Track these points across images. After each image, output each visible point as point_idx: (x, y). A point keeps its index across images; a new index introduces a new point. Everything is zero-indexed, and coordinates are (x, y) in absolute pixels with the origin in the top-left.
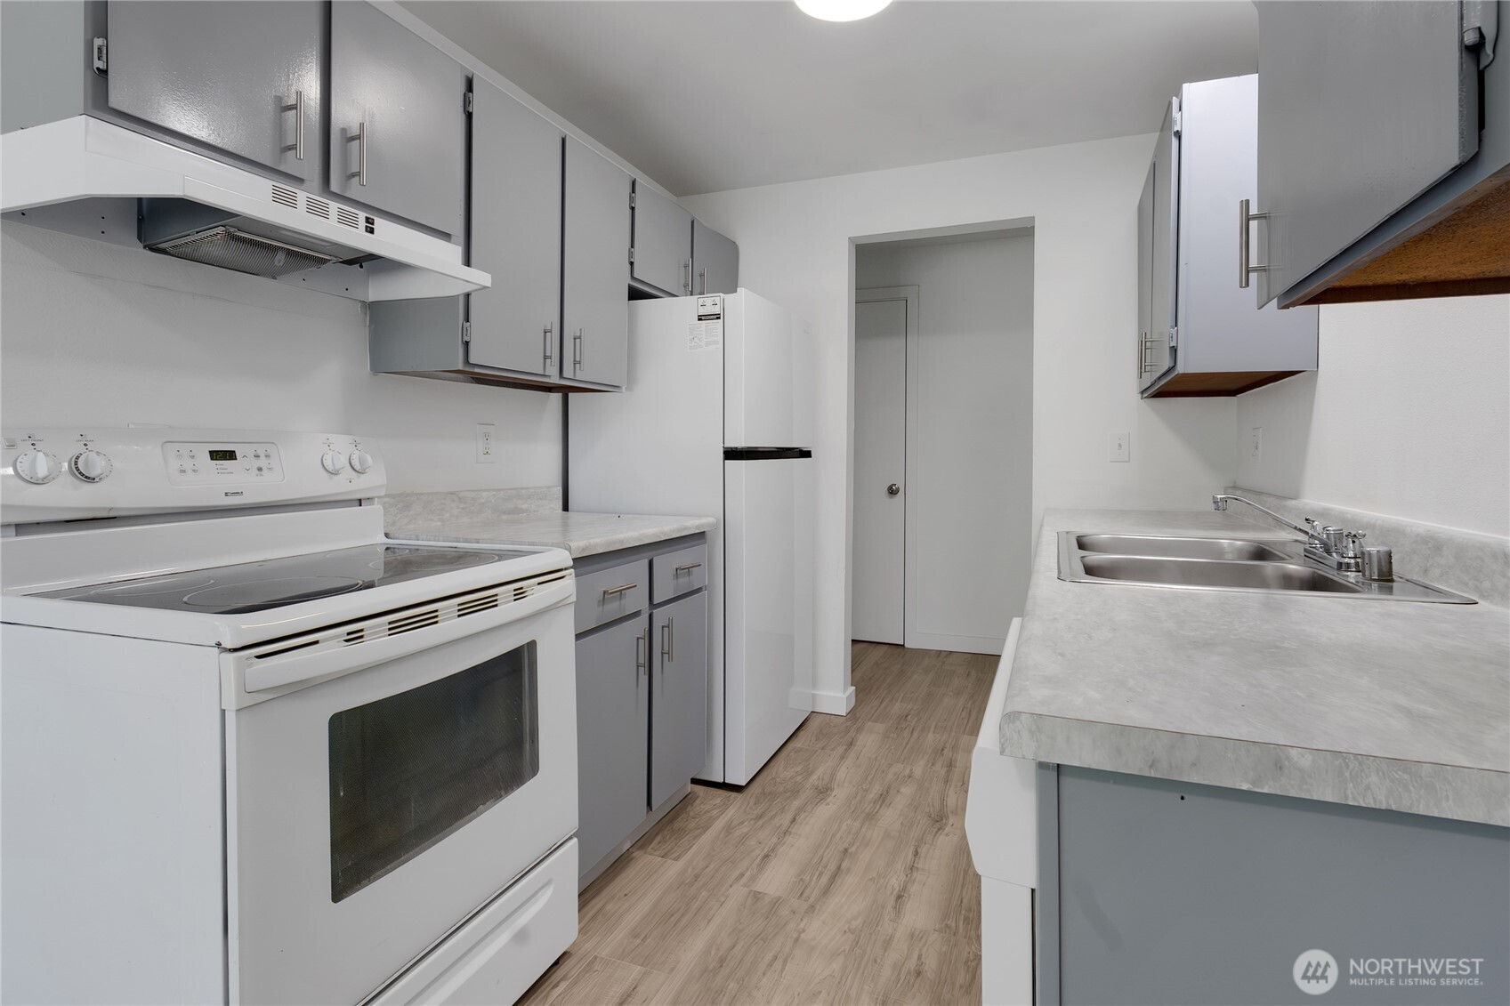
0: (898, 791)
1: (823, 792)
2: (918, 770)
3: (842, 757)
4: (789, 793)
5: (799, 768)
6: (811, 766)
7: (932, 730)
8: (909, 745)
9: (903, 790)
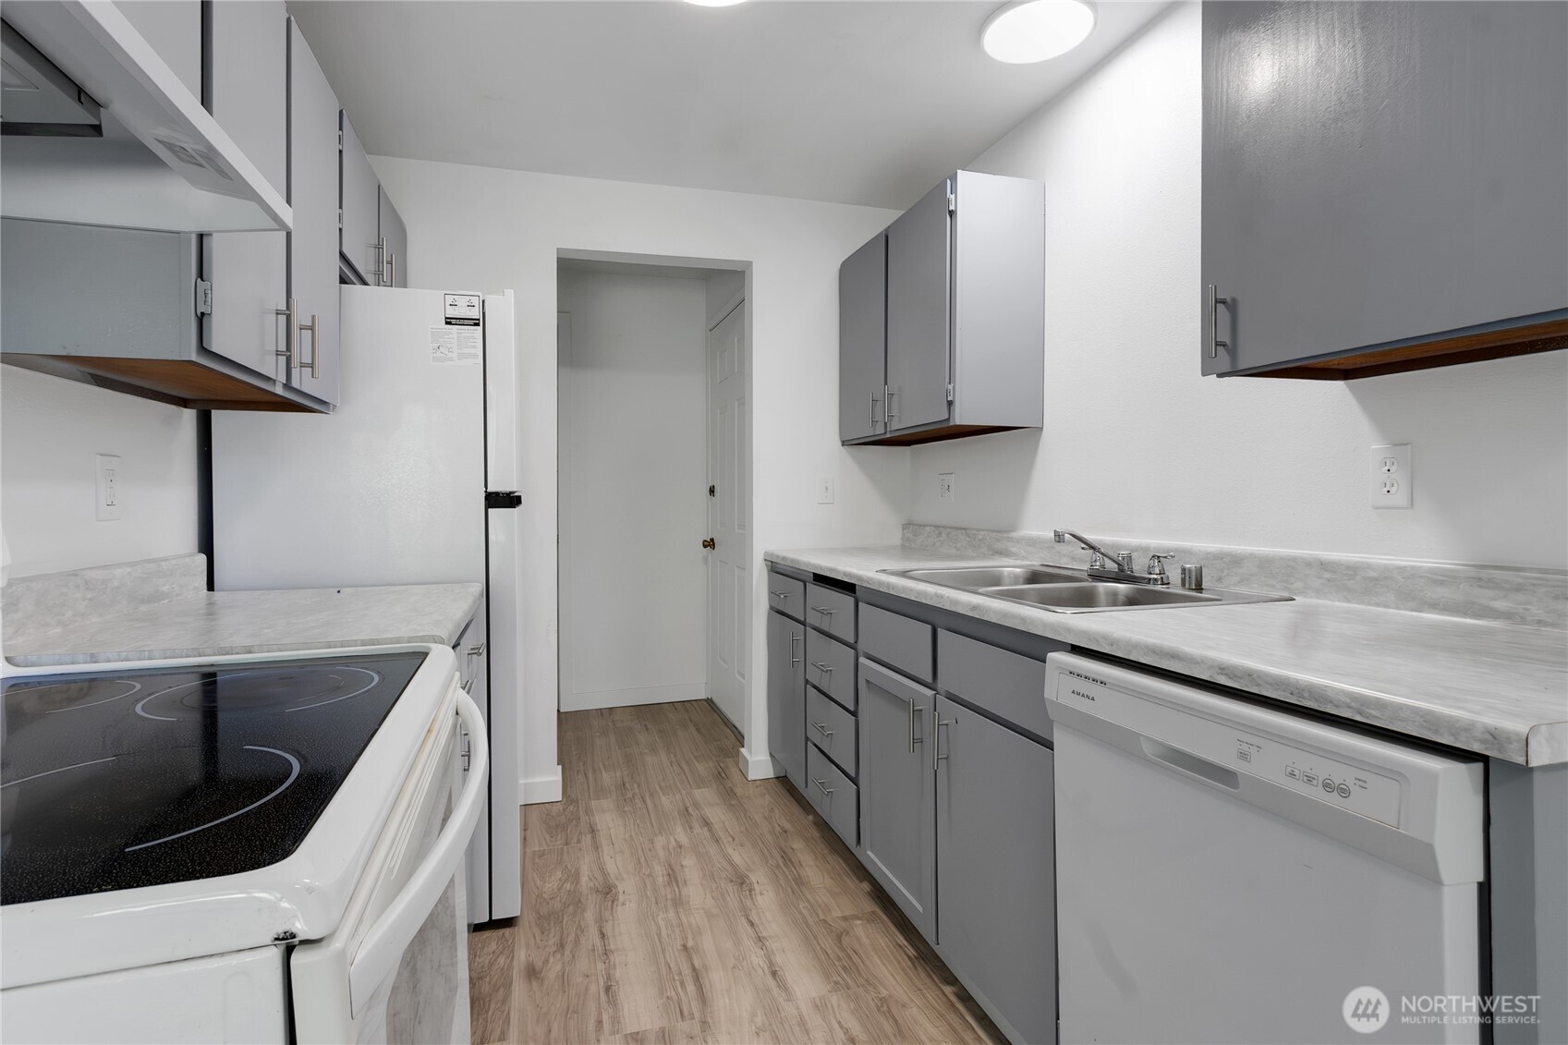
0: (682, 866)
1: (607, 892)
2: (683, 839)
3: (596, 848)
4: (571, 907)
5: (559, 875)
6: (570, 867)
7: (661, 794)
8: (651, 813)
9: (685, 863)
